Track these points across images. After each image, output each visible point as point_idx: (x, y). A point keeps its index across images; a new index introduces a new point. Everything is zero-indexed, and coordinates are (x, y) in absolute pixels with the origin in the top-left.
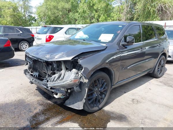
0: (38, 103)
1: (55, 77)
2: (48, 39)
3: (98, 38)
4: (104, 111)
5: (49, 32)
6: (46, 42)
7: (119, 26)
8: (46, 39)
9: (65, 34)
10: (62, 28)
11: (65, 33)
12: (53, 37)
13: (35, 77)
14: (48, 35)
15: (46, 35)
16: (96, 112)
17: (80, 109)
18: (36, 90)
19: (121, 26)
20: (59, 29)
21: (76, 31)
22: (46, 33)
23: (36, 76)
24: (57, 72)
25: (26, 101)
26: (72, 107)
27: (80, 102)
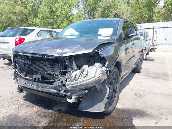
0: (38, 115)
1: (76, 75)
2: (18, 42)
3: (98, 33)
4: (118, 109)
5: (18, 34)
6: (16, 45)
7: (114, 21)
8: (16, 42)
9: (37, 37)
10: (33, 30)
11: (37, 35)
12: (24, 39)
13: (37, 80)
14: (18, 37)
15: (15, 38)
16: (112, 112)
17: (102, 111)
18: (24, 100)
19: (116, 21)
20: (29, 31)
21: (47, 33)
22: (14, 35)
23: (39, 79)
24: (70, 70)
25: (20, 115)
26: (91, 111)
27: (100, 103)
